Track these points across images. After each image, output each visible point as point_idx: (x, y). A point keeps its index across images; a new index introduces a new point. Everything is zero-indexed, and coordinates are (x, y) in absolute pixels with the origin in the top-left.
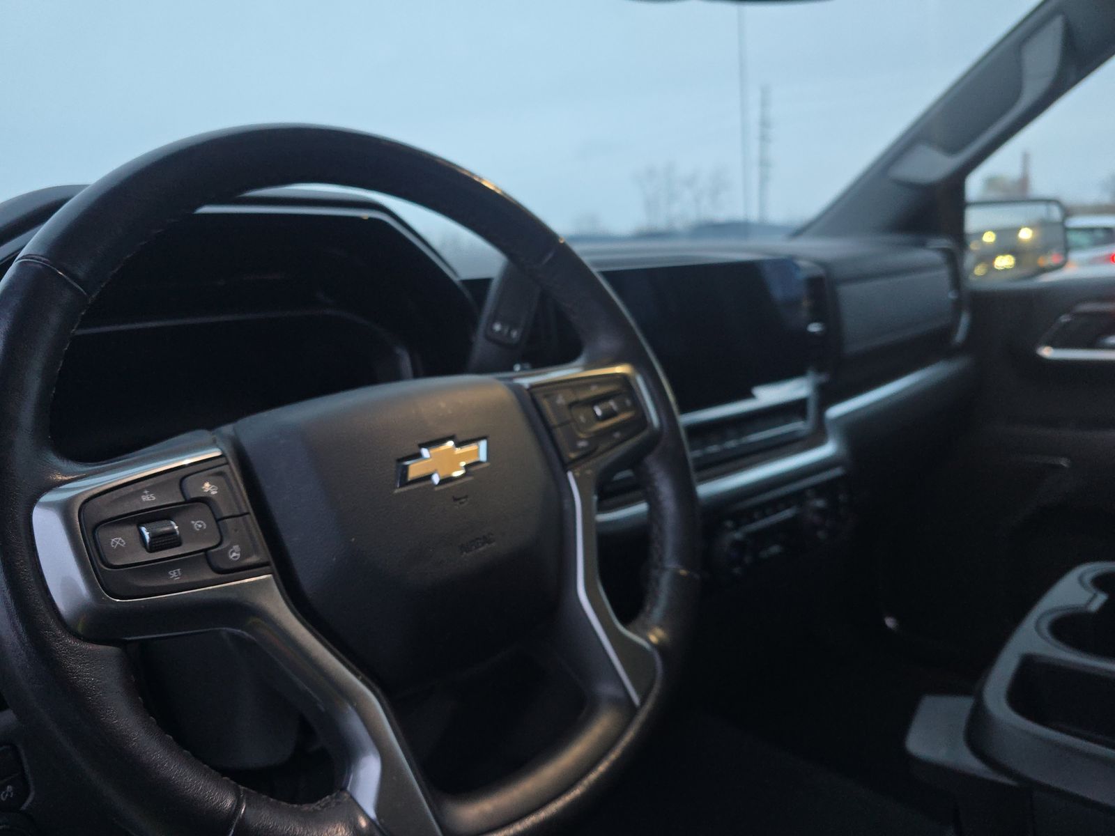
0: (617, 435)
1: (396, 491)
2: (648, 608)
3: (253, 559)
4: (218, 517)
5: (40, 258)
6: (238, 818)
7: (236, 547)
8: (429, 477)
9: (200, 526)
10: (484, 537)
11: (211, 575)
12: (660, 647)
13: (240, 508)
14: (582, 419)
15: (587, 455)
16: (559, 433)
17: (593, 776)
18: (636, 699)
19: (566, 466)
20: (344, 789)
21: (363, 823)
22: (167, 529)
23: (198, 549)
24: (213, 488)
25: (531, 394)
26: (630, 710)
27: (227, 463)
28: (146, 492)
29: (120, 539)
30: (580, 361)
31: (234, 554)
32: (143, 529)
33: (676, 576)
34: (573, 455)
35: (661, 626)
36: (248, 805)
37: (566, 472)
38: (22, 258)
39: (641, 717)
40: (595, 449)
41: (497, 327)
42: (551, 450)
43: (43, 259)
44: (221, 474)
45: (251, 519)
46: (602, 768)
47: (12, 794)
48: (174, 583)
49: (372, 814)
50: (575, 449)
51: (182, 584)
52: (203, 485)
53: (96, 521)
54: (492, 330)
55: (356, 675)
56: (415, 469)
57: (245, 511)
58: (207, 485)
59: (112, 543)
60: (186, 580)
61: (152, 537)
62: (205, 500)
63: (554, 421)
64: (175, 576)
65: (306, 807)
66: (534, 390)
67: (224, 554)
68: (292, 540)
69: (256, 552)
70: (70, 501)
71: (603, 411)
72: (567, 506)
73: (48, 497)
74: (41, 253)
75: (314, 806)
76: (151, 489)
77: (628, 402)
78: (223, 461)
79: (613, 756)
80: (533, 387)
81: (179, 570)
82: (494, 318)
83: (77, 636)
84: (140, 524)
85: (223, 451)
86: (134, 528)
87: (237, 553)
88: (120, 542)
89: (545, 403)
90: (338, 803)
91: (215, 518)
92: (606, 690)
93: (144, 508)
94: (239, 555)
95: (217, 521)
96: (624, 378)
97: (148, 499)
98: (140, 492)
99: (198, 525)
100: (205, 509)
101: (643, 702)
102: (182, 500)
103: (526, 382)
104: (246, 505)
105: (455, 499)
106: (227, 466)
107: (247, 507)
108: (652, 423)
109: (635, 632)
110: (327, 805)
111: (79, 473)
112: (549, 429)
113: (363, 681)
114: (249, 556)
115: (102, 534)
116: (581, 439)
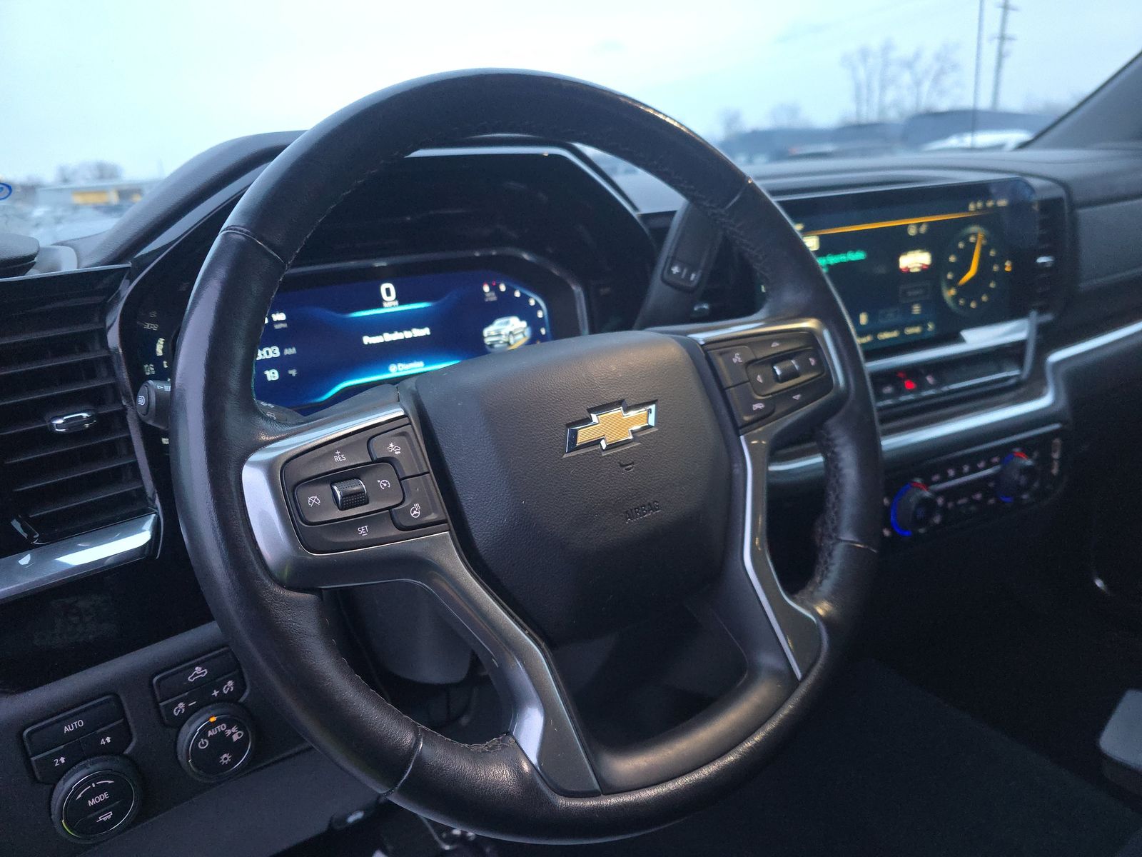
0: (797, 397)
1: (565, 456)
2: (818, 579)
3: (432, 517)
4: (401, 477)
5: (242, 229)
6: (417, 753)
7: (417, 505)
8: (598, 442)
9: (385, 485)
10: (649, 504)
11: (394, 532)
12: (827, 621)
13: (420, 466)
14: (759, 379)
15: (762, 418)
16: (733, 393)
17: (748, 744)
18: (799, 675)
19: (738, 429)
20: (509, 733)
21: (526, 768)
22: (356, 488)
23: (383, 507)
24: (396, 448)
25: (705, 352)
26: (791, 683)
27: (410, 423)
28: (338, 452)
29: (316, 497)
30: (761, 314)
31: (415, 512)
32: (335, 488)
33: (850, 547)
34: (747, 418)
35: (830, 601)
36: (424, 743)
37: (739, 436)
38: (226, 229)
39: (802, 690)
40: (773, 411)
41: (675, 270)
42: (724, 411)
43: (245, 230)
44: (403, 434)
45: (431, 479)
46: (757, 738)
47: (232, 688)
48: (363, 539)
49: (534, 760)
50: (750, 412)
51: (369, 540)
52: (388, 445)
53: (295, 481)
54: (670, 272)
55: (524, 629)
56: (584, 435)
57: (426, 470)
58: (392, 445)
59: (309, 501)
60: (375, 536)
61: (345, 496)
62: (389, 460)
63: (728, 381)
64: (363, 531)
65: (474, 747)
66: (709, 347)
67: (406, 511)
68: (467, 499)
69: (435, 510)
70: (274, 460)
71: (782, 370)
72: (737, 471)
73: (255, 457)
74: (242, 224)
75: (482, 746)
76: (343, 450)
77: (812, 361)
78: (406, 420)
79: (770, 727)
80: (709, 343)
81: (366, 527)
82: (673, 261)
83: (281, 584)
84: (332, 484)
85: (405, 411)
86: (327, 487)
87: (417, 511)
88: (316, 500)
89: (720, 362)
90: (504, 747)
91: (398, 478)
92: (767, 660)
93: (336, 468)
94: (419, 513)
95: (400, 480)
96: (810, 334)
97: (340, 460)
98: (333, 453)
99: (383, 484)
100: (388, 468)
101: (805, 677)
102: (370, 460)
103: (701, 337)
104: (426, 465)
105: (622, 466)
106: (410, 426)
107: (427, 467)
108: (838, 383)
109: (802, 604)
110: (495, 746)
111: (281, 433)
112: (723, 390)
113: (529, 635)
114: (429, 514)
115: (301, 492)
116: (757, 401)
